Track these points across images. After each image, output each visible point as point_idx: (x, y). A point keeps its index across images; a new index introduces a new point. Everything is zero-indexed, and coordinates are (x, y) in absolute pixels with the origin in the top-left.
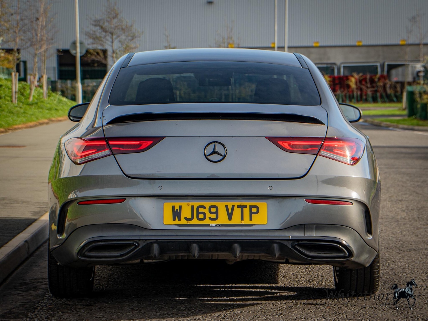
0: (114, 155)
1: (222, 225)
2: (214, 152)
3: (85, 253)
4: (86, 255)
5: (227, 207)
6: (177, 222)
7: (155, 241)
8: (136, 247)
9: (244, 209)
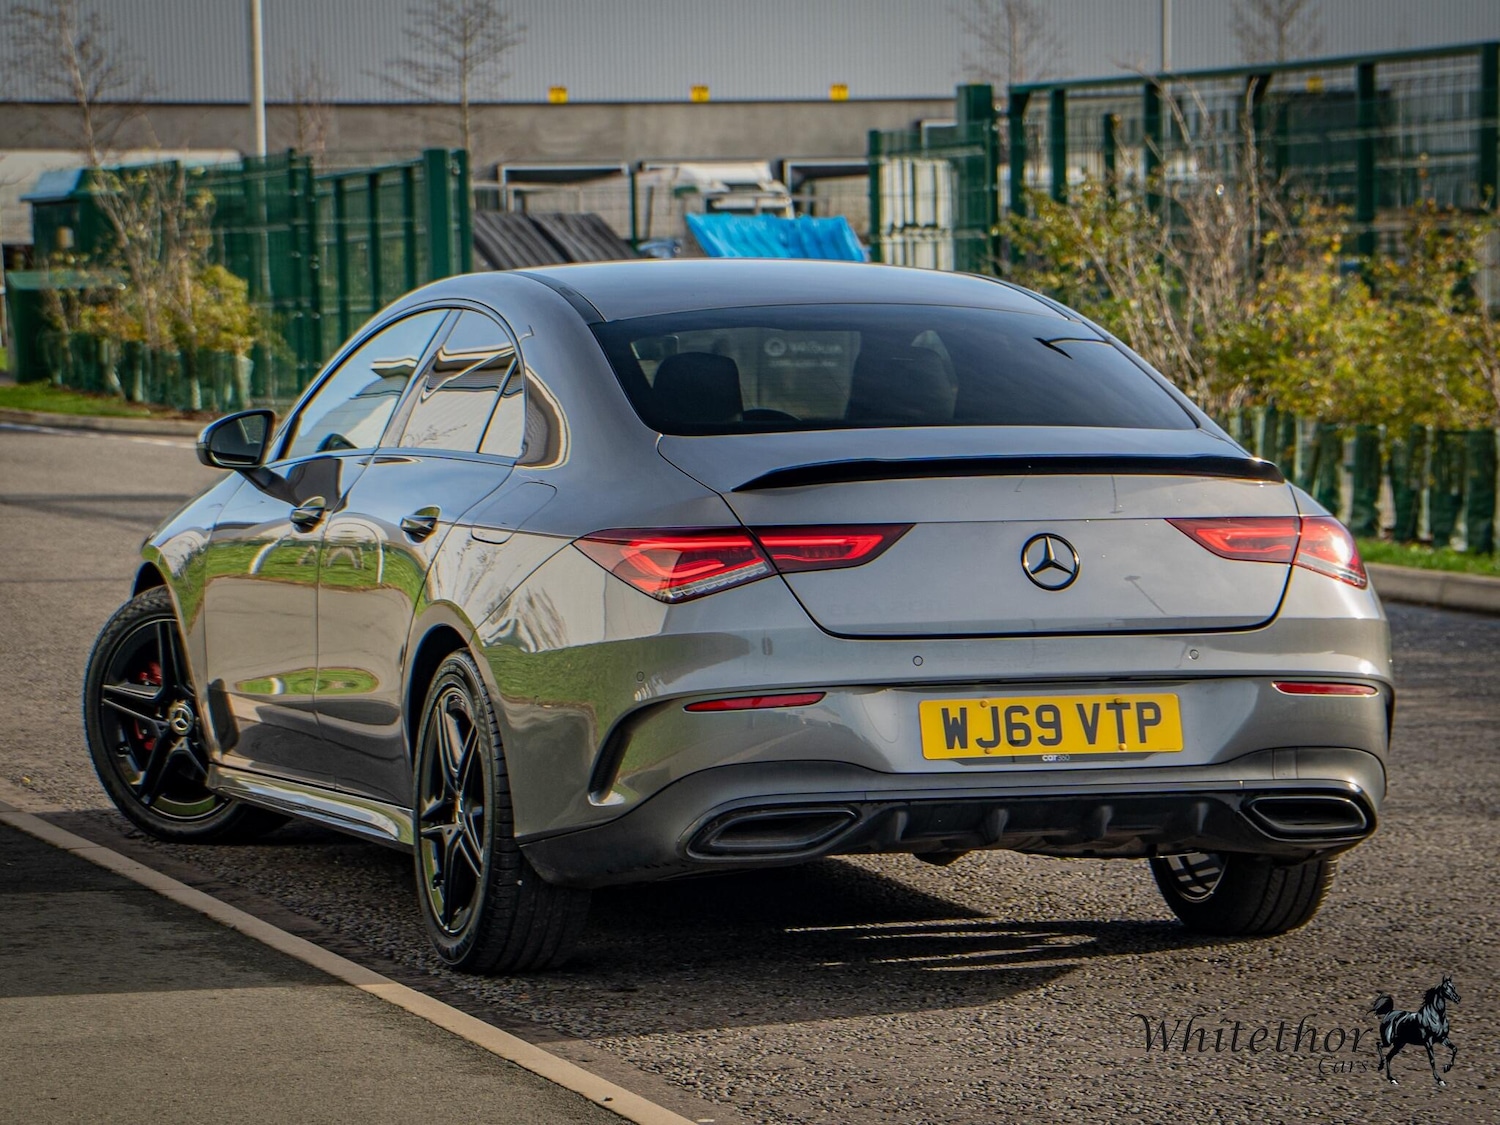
0: (780, 574)
1: (1074, 758)
2: (1047, 563)
3: (708, 842)
4: (711, 847)
5: (1080, 708)
6: (958, 752)
7: (904, 804)
8: (853, 821)
9: (1124, 712)
